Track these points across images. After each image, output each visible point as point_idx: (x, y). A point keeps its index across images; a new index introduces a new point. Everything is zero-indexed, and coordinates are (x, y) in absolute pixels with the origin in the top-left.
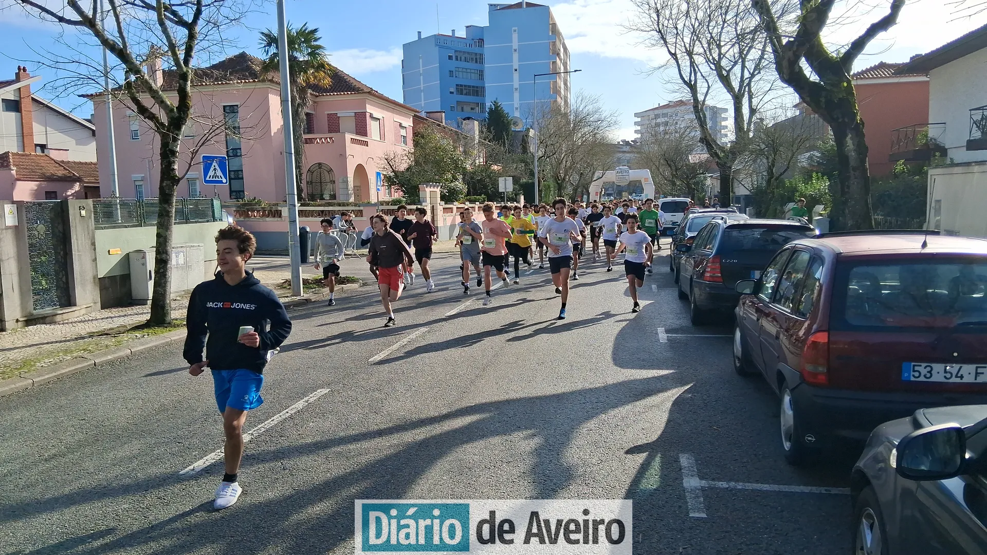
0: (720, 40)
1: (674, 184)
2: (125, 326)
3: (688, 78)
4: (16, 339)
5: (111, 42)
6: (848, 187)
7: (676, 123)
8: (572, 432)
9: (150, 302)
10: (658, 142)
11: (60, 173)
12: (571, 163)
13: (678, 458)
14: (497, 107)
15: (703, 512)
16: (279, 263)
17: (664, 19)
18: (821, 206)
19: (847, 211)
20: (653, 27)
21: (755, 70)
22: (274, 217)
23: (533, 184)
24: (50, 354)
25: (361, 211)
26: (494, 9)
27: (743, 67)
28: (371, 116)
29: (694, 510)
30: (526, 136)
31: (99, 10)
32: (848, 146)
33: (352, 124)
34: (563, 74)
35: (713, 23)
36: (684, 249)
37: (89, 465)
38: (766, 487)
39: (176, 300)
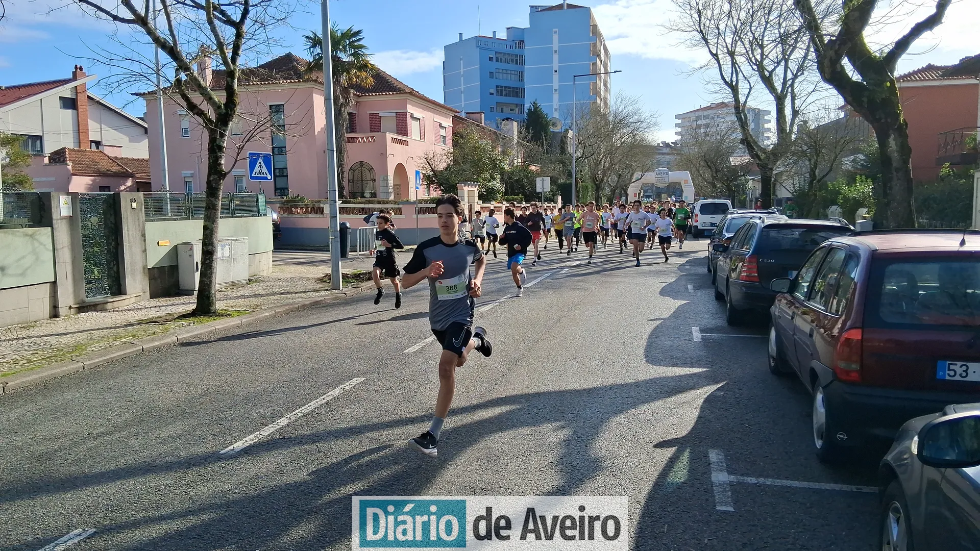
0: (762, 40)
1: (714, 186)
2: (172, 315)
3: (730, 78)
4: (69, 325)
5: (162, 40)
6: (891, 188)
7: (718, 125)
8: (601, 425)
9: (196, 293)
10: (699, 144)
11: (115, 168)
12: (609, 164)
13: (708, 454)
14: (536, 108)
15: (731, 506)
16: (320, 259)
17: (706, 20)
18: (864, 209)
19: (889, 212)
20: (694, 27)
21: (798, 70)
22: (317, 213)
23: (571, 185)
24: (100, 339)
25: (400, 209)
26: (535, 10)
27: (786, 67)
28: (412, 116)
29: (721, 503)
30: (565, 137)
31: (151, 9)
32: (891, 147)
33: (393, 124)
34: (602, 75)
35: (755, 24)
36: (721, 249)
37: (135, 443)
38: (796, 484)
39: (221, 291)
